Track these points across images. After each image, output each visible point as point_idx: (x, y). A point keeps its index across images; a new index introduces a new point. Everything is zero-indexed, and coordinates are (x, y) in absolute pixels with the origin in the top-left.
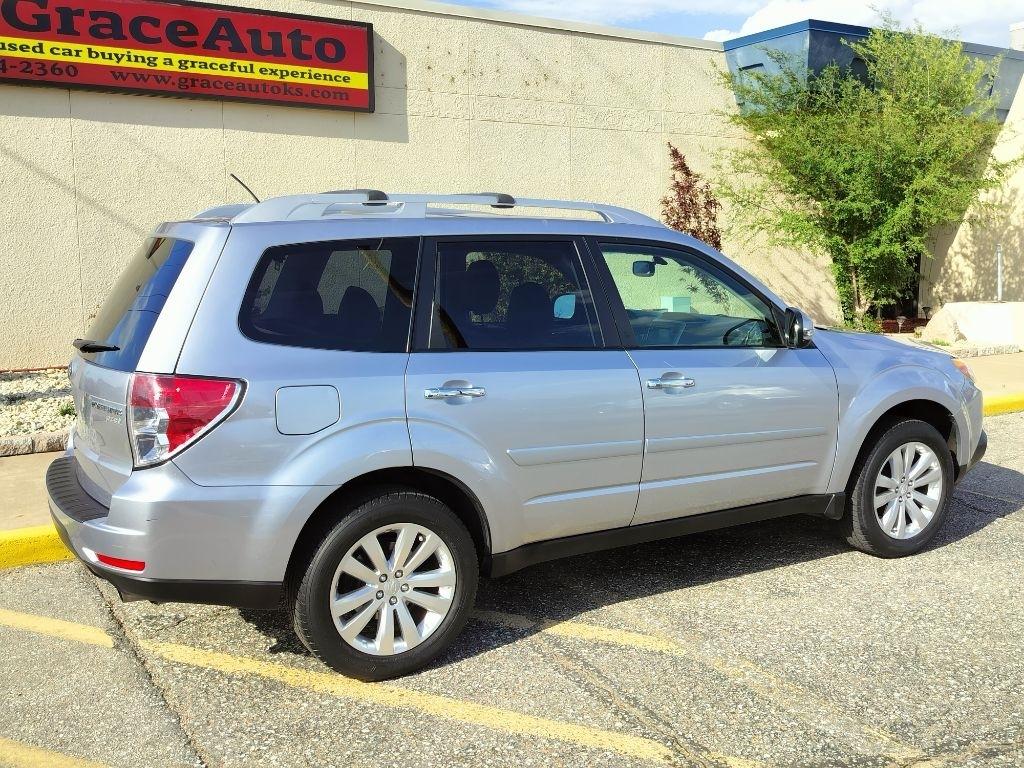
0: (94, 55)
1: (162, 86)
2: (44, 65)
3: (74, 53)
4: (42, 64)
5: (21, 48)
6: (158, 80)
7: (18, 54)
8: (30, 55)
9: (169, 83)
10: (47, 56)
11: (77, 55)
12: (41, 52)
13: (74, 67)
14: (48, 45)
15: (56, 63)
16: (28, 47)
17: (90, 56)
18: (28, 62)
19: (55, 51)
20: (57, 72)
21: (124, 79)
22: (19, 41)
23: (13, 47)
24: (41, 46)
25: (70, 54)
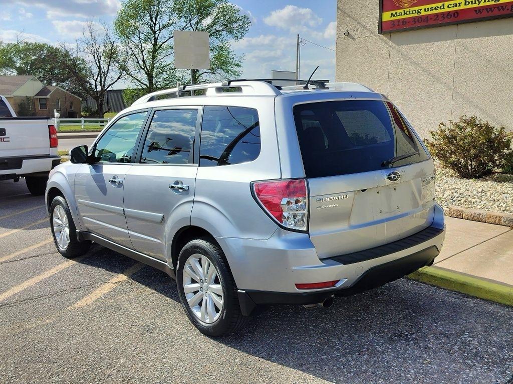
0: (467, 3)
1: (502, 12)
2: (444, 15)
3: (458, 5)
4: (443, 14)
5: (435, 9)
6: (499, 9)
7: (434, 12)
8: (439, 11)
9: (506, 9)
10: (446, 10)
11: (460, 6)
12: (444, 8)
13: (457, 12)
14: (446, 4)
15: (449, 12)
16: (438, 7)
17: (465, 5)
18: (437, 15)
19: (450, 6)
20: (449, 17)
21: (481, 13)
22: (434, 6)
23: (432, 9)
24: (444, 5)
25: (456, 6)
